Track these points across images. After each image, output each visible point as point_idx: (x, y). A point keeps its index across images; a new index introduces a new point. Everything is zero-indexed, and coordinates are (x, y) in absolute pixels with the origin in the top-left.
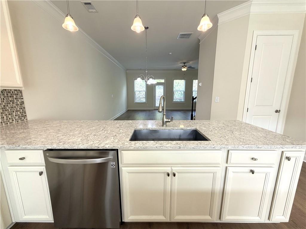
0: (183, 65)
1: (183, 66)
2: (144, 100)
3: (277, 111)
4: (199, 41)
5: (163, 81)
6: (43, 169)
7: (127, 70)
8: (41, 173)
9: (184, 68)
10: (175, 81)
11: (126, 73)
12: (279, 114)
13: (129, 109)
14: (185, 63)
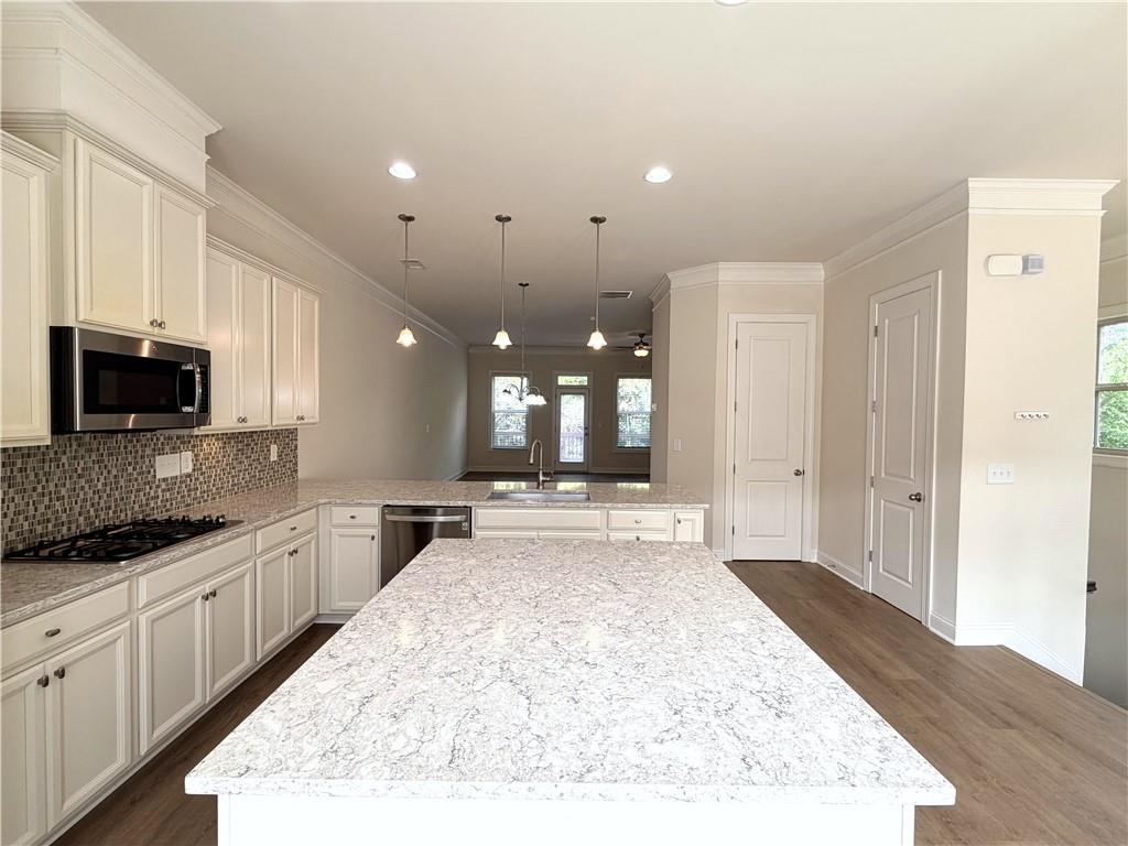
0: (638, 339)
1: (637, 344)
2: (520, 440)
3: (798, 473)
4: (652, 305)
5: (583, 380)
6: (376, 532)
7: (471, 345)
8: (373, 538)
9: (640, 348)
10: (621, 382)
11: (468, 354)
12: (803, 479)
13: (471, 470)
14: (642, 336)
